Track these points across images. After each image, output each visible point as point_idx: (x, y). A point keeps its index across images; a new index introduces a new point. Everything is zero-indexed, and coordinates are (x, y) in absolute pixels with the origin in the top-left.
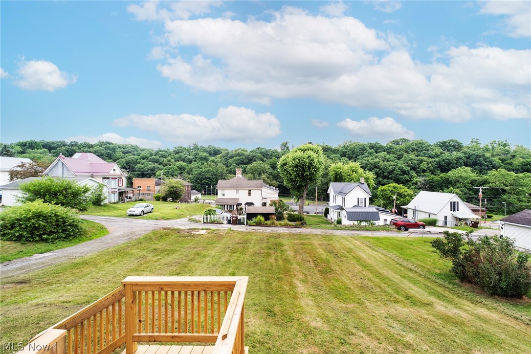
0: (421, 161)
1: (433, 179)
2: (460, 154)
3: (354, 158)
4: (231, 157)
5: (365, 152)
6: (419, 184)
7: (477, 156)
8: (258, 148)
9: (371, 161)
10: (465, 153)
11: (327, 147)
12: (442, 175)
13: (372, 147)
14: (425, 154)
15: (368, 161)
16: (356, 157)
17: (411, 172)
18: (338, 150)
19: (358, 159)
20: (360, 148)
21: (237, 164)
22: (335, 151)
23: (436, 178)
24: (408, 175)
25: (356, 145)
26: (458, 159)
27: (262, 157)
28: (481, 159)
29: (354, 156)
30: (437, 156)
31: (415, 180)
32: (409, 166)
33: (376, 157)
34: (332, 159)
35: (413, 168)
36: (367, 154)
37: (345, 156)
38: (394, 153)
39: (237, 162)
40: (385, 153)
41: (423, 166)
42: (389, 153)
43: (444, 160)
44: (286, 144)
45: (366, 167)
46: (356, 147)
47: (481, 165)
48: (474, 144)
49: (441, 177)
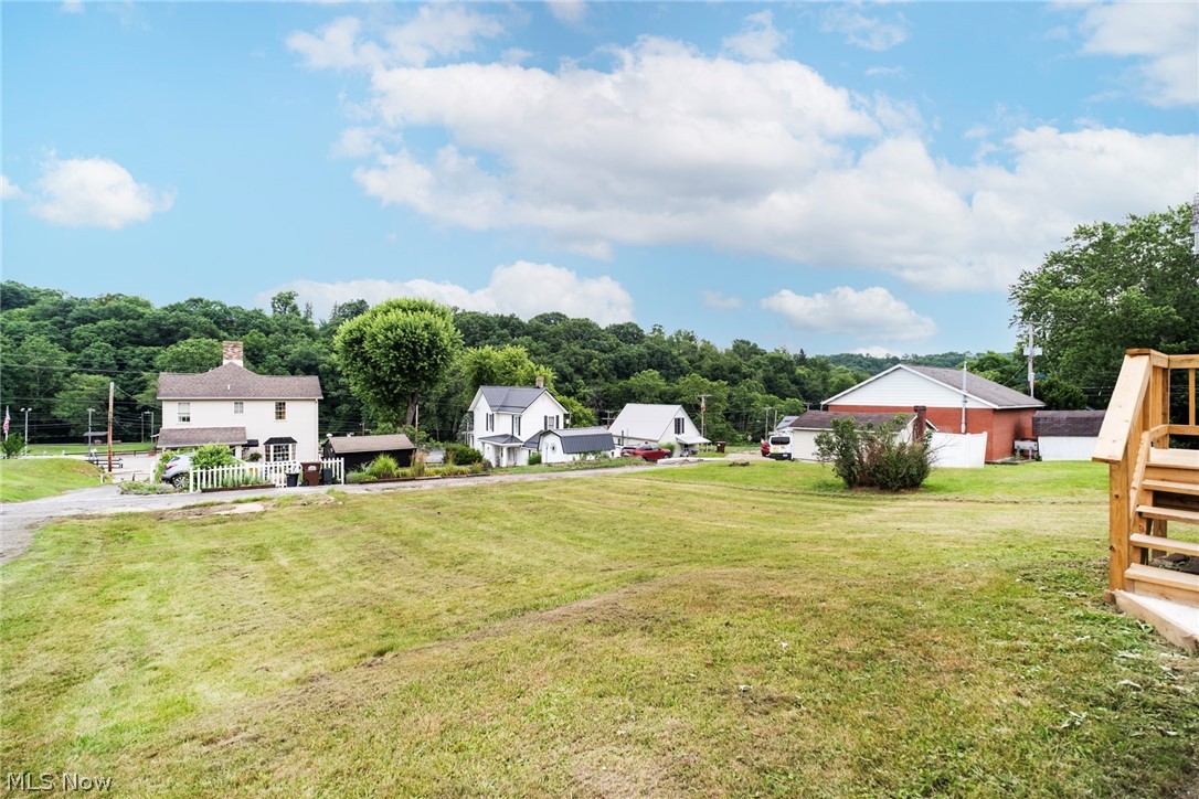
0: (590, 358)
1: (609, 389)
2: (643, 349)
4: (82, 320)
5: (491, 332)
6: (589, 399)
7: (664, 354)
8: (196, 301)
10: (648, 347)
12: (621, 383)
13: (504, 322)
14: (594, 344)
17: (576, 376)
20: (480, 325)
21: (112, 343)
23: (614, 388)
24: (570, 382)
26: (641, 356)
27: (214, 327)
28: (669, 358)
30: (612, 349)
31: (583, 391)
32: (571, 365)
35: (579, 371)
38: (544, 340)
39: (111, 337)
41: (594, 367)
42: (536, 339)
43: (621, 358)
44: (291, 298)
46: (473, 321)
47: (668, 368)
48: (656, 333)
49: (621, 387)
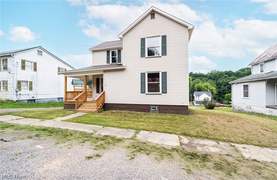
3: (216, 80)
5: (222, 76)
9: (225, 81)
11: (200, 74)
13: (227, 73)
15: (223, 81)
16: (217, 79)
18: (207, 76)
19: (218, 80)
20: (220, 74)
22: (205, 76)
25: (217, 73)
29: (216, 79)
33: (229, 79)
34: (203, 81)
36: (223, 77)
37: (211, 79)
40: (235, 76)
45: (222, 84)
